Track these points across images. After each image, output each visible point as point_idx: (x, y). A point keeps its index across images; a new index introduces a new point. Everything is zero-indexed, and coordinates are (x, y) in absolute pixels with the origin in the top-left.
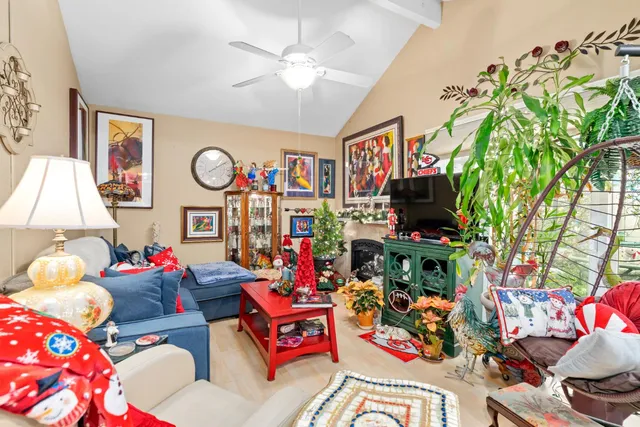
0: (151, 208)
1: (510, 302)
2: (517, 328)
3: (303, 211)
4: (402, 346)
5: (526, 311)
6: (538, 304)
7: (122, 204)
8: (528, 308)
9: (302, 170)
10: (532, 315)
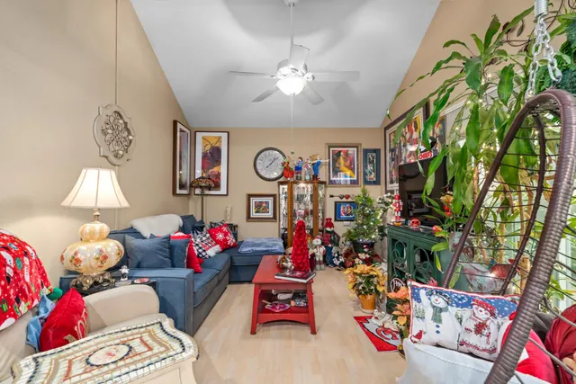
0: (227, 195)
1: (419, 300)
2: (421, 332)
3: (348, 197)
4: (390, 336)
5: (435, 315)
6: (453, 310)
7: (207, 192)
8: (438, 312)
9: (345, 160)
10: (440, 321)
